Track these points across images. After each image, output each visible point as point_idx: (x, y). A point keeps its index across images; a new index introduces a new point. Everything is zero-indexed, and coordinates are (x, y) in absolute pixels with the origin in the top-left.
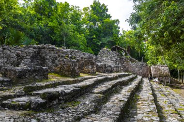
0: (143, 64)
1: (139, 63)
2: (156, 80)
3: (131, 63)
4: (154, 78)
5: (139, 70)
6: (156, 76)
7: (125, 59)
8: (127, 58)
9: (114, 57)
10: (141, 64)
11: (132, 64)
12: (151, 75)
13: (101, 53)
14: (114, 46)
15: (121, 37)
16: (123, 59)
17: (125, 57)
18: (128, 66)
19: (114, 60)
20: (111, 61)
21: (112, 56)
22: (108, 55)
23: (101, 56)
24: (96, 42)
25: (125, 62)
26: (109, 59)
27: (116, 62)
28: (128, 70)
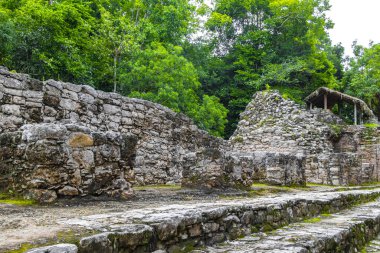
7: (361, 136)
8: (370, 131)
9: (298, 121)
13: (249, 112)
14: (317, 92)
15: (350, 68)
16: (351, 134)
17: (362, 126)
18: (374, 161)
19: (298, 137)
20: (286, 138)
21: (290, 118)
22: (275, 117)
23: (248, 123)
24: (245, 79)
25: (363, 147)
26: (279, 130)
27: (309, 141)
28: (375, 176)
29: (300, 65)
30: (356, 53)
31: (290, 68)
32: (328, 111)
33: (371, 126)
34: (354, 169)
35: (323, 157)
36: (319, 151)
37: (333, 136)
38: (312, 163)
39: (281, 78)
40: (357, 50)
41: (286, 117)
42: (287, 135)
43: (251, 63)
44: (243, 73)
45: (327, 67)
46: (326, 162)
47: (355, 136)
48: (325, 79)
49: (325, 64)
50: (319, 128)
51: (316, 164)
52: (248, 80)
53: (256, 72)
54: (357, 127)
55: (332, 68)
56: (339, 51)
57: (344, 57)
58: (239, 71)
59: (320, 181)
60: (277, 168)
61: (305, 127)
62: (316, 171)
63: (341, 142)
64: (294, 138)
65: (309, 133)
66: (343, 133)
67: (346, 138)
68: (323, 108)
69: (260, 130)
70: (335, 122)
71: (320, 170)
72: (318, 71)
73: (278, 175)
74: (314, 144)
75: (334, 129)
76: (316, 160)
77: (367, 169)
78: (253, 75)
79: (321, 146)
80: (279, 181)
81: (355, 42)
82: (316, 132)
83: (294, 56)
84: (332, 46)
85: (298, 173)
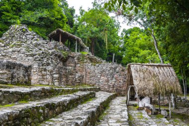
0: (115, 68)
1: (107, 66)
2: (146, 102)
3: (90, 66)
4: (141, 98)
5: (108, 81)
6: (147, 92)
7: (78, 59)
8: (83, 56)
9: (36, 45)
10: (111, 68)
11: (92, 68)
12: (133, 89)
13: (4, 38)
14: (55, 31)
15: (78, 22)
16: (73, 57)
17: (79, 53)
18: (84, 73)
19: (35, 55)
20: (27, 56)
21: (31, 43)
22: (22, 42)
23: (3, 45)
24: (8, 18)
25: (79, 65)
26: (24, 50)
27: (42, 58)
28: (84, 81)
29: (45, 13)
30: (81, 14)
31: (39, 15)
32: (61, 43)
33: (84, 53)
34: (71, 76)
35: (50, 68)
36: (48, 64)
37: (63, 58)
38: (43, 72)
39: (32, 20)
40: (82, 12)
41: (29, 42)
42: (28, 53)
43: (14, 8)
44: (8, 14)
45: (63, 17)
46: (51, 71)
47: (75, 58)
48: (61, 25)
49: (61, 15)
50: (50, 51)
51: (45, 73)
52: (10, 19)
53: (17, 15)
54: (77, 54)
55: (65, 19)
56: (72, 11)
57: (75, 15)
58: (4, 13)
59: (47, 83)
60: (4, 71)
61: (40, 49)
62: (45, 77)
63: (68, 62)
64: (32, 55)
65: (43, 53)
66: (69, 57)
67: (70, 59)
68: (59, 41)
69: (11, 50)
70: (65, 50)
71: (48, 76)
72: (57, 19)
73: (5, 76)
74: (45, 60)
75: (64, 54)
76: (45, 70)
77: (79, 77)
78: (15, 16)
79: (50, 62)
80: (5, 81)
81: (81, 7)
82: (47, 53)
83: (43, 8)
84: (69, 8)
85: (24, 76)
